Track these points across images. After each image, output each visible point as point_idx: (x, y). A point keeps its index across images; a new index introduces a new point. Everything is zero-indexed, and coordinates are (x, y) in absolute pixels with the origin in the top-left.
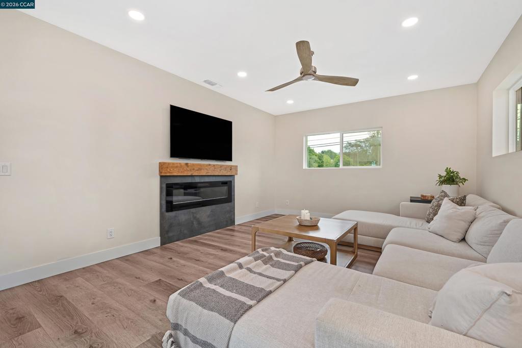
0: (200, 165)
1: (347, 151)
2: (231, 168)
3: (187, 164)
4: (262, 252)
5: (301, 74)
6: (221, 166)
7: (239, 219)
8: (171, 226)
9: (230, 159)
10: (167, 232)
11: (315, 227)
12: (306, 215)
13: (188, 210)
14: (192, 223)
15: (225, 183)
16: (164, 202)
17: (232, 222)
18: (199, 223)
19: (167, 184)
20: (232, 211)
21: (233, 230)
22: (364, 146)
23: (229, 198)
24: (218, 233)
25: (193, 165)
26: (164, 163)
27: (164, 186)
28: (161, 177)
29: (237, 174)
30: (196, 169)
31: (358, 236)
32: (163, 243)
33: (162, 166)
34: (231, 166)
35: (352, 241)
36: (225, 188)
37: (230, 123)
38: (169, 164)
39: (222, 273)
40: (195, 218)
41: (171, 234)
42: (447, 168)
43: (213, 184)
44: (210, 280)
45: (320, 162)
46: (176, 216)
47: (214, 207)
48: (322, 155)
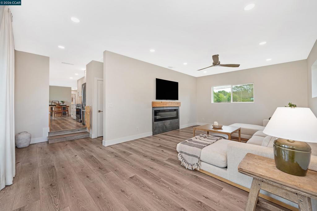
0: (166, 102)
1: (235, 91)
2: (178, 103)
3: (162, 102)
4: (202, 135)
5: (213, 64)
6: (174, 103)
7: (182, 126)
8: (156, 128)
9: (177, 99)
10: (155, 130)
11: (221, 129)
12: (216, 124)
13: (162, 121)
14: (163, 127)
15: (175, 110)
16: (154, 118)
17: (179, 128)
18: (166, 127)
19: (155, 110)
20: (178, 123)
21: (179, 131)
22: (246, 87)
23: (177, 117)
24: (173, 132)
25: (164, 102)
26: (154, 102)
27: (154, 111)
28: (153, 107)
29: (180, 106)
30: (165, 104)
31: (241, 134)
32: (153, 134)
33: (153, 103)
34: (178, 102)
35: (238, 136)
36: (175, 112)
37: (178, 83)
38: (156, 102)
39: (192, 139)
40: (164, 125)
41: (156, 131)
42: (290, 103)
43: (170, 111)
44: (189, 141)
45: (218, 97)
46: (157, 124)
47: (171, 120)
48: (219, 93)
